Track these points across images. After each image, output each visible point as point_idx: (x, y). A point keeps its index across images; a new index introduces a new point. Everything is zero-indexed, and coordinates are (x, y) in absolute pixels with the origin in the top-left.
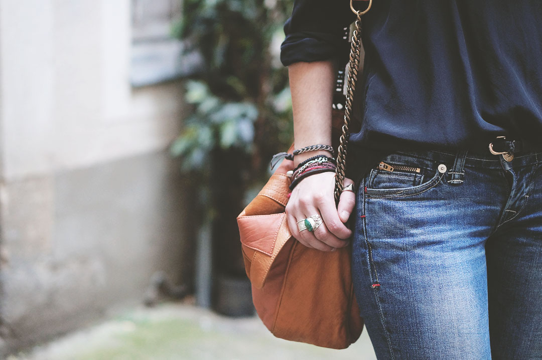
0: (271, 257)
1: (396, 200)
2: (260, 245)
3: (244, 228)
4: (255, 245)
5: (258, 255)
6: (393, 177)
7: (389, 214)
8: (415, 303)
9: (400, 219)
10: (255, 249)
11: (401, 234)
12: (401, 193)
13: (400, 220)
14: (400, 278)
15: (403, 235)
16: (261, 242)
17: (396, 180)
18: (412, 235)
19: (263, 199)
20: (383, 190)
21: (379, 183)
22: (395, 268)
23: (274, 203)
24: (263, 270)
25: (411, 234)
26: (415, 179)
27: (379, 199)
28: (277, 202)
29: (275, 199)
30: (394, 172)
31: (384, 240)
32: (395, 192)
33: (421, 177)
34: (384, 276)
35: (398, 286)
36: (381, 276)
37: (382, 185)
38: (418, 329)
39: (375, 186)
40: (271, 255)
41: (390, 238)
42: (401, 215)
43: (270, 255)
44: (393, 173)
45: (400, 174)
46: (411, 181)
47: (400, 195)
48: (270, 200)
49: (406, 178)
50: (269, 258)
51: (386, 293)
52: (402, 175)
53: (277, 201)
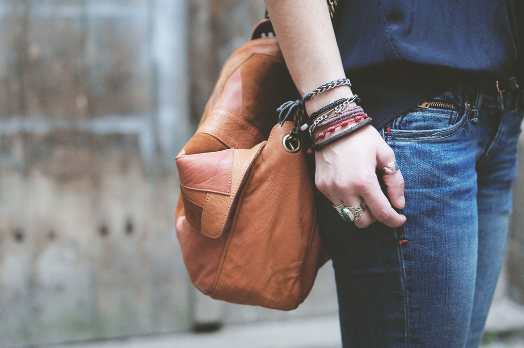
0: (230, 196)
1: (431, 143)
2: (213, 184)
3: (188, 168)
4: (205, 186)
5: (212, 196)
6: (429, 115)
7: (424, 159)
8: (448, 258)
9: (438, 165)
10: (207, 190)
11: (438, 182)
12: (436, 135)
13: (438, 167)
14: (435, 233)
15: (441, 183)
16: (213, 180)
17: (431, 118)
18: (449, 184)
19: (204, 137)
20: (416, 131)
21: (411, 122)
22: (430, 223)
23: (217, 142)
24: (222, 213)
25: (448, 182)
26: (451, 117)
27: (409, 143)
28: (220, 141)
29: (218, 137)
30: (429, 109)
31: (417, 190)
32: (430, 134)
33: (457, 114)
34: (414, 230)
35: (431, 242)
36: (411, 231)
37: (414, 124)
38: (446, 285)
39: (405, 125)
40: (230, 194)
41: (425, 188)
42: (438, 161)
43: (228, 194)
44: (429, 111)
45: (437, 111)
46: (447, 119)
47: (436, 137)
48: (212, 138)
49: (443, 116)
50: (227, 198)
51: (415, 249)
52: (438, 112)
53: (220, 139)
